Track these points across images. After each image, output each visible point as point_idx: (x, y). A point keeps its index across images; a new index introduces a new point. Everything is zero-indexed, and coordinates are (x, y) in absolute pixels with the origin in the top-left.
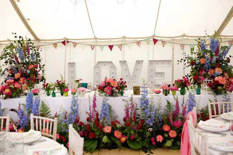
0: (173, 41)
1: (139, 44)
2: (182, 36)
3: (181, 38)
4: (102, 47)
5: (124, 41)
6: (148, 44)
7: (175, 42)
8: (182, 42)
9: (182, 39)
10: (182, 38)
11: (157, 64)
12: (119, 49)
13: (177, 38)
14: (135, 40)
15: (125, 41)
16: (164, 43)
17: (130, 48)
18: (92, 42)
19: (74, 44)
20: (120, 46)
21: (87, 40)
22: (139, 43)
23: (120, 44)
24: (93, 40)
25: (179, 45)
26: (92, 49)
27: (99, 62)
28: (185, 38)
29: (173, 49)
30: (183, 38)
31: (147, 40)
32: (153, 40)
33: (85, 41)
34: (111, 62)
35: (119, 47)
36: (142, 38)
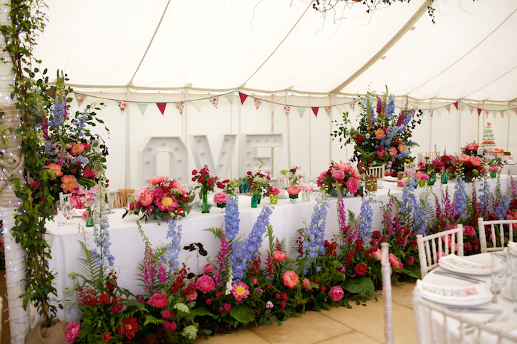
0: (272, 99)
1: (216, 102)
2: (286, 90)
3: (283, 94)
4: (142, 105)
5: (187, 95)
6: (231, 103)
7: (275, 100)
8: (286, 100)
9: (285, 97)
10: (285, 95)
11: (258, 141)
12: (177, 111)
13: (277, 94)
14: (206, 93)
15: (189, 94)
16: (258, 102)
17: (199, 110)
18: (120, 94)
19: (79, 98)
20: (180, 105)
21: (109, 89)
22: (215, 100)
23: (179, 99)
24: (122, 89)
25: (282, 107)
26: (122, 109)
27: (153, 139)
28: (290, 94)
29: (273, 114)
30: (287, 94)
31: (228, 94)
32: (238, 95)
33: (104, 90)
34: (177, 139)
35: (178, 108)
36: (221, 90)
